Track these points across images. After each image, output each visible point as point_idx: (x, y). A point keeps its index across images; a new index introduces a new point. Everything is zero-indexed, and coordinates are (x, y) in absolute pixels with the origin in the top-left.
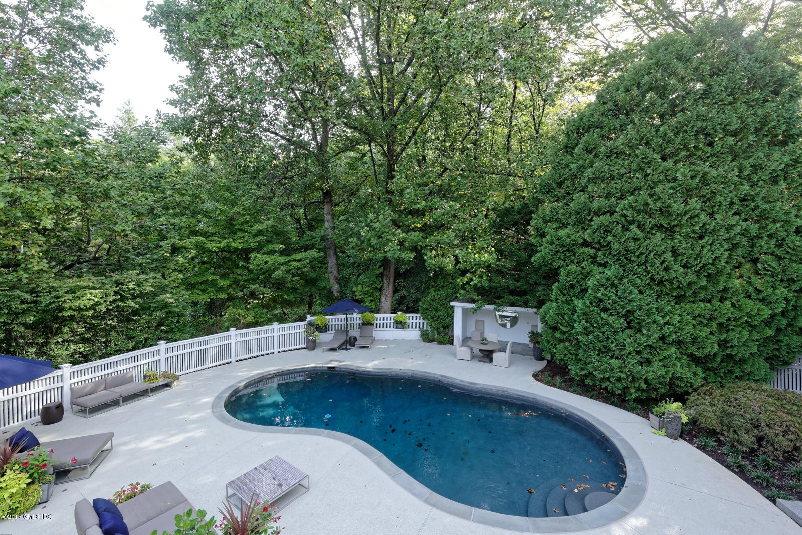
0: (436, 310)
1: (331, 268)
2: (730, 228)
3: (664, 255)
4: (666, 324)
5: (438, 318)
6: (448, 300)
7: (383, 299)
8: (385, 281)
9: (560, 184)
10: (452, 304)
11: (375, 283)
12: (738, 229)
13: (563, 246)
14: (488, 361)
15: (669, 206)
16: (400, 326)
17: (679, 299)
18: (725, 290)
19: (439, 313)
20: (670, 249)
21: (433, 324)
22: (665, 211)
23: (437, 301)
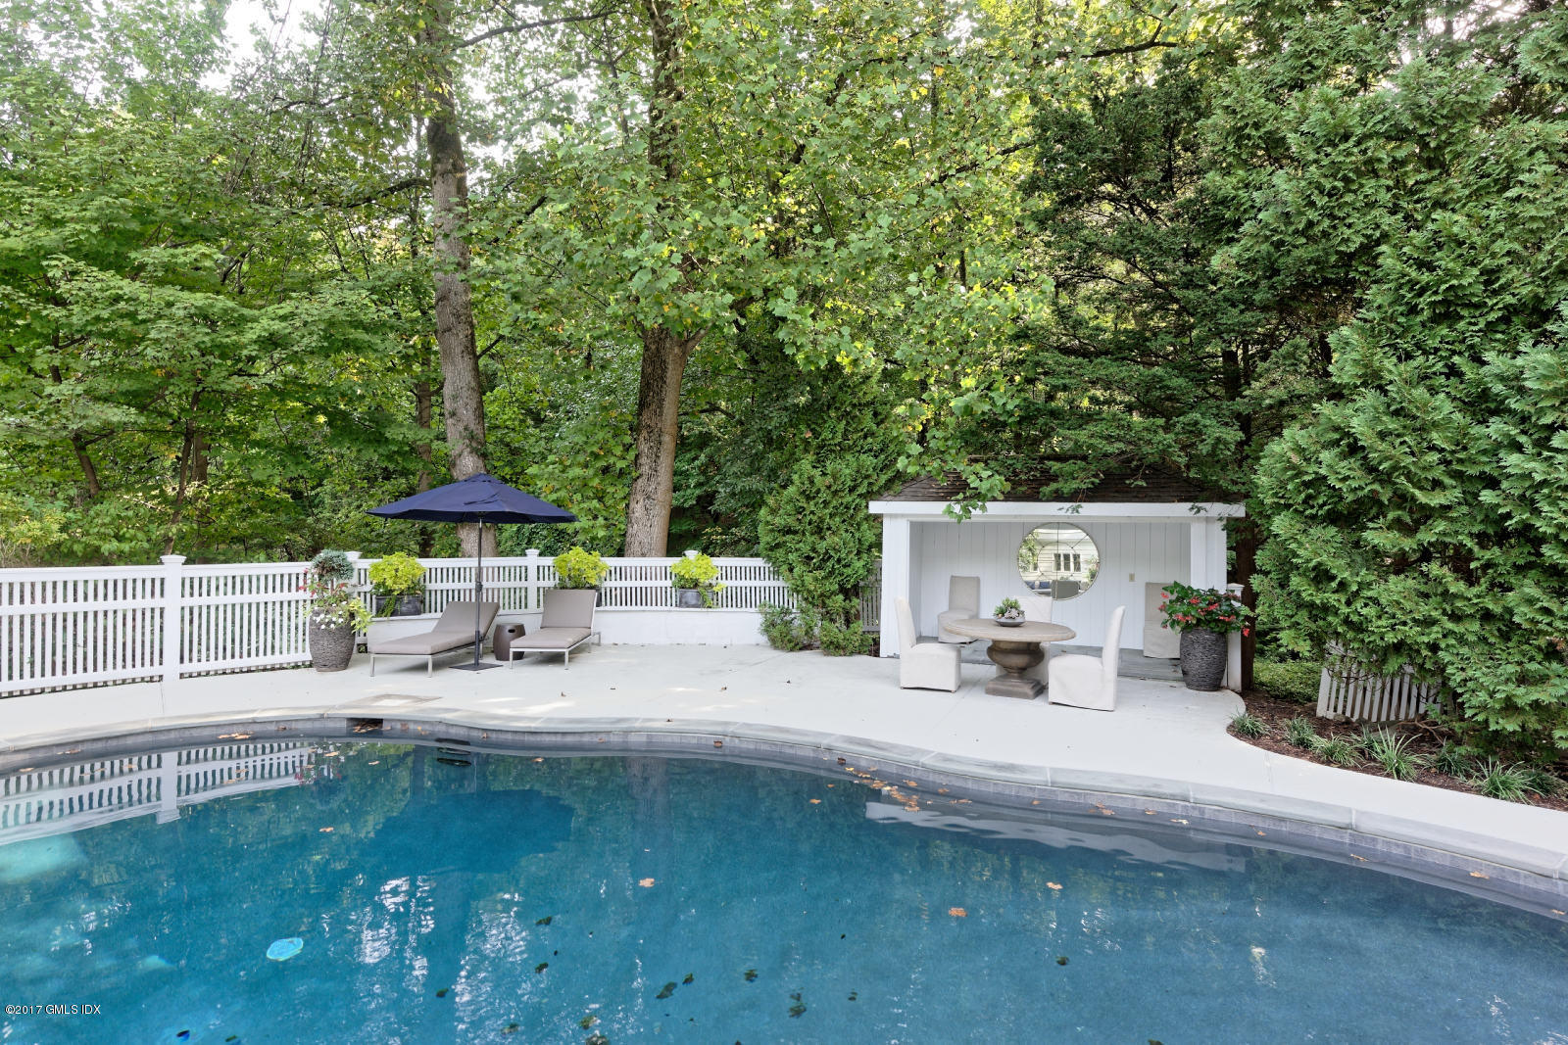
0: (819, 531)
1: (455, 398)
5: (827, 557)
6: (862, 490)
7: (638, 509)
8: (644, 447)
10: (875, 507)
11: (609, 452)
14: (1027, 689)
16: (691, 595)
19: (831, 540)
21: (808, 579)
23: (824, 496)
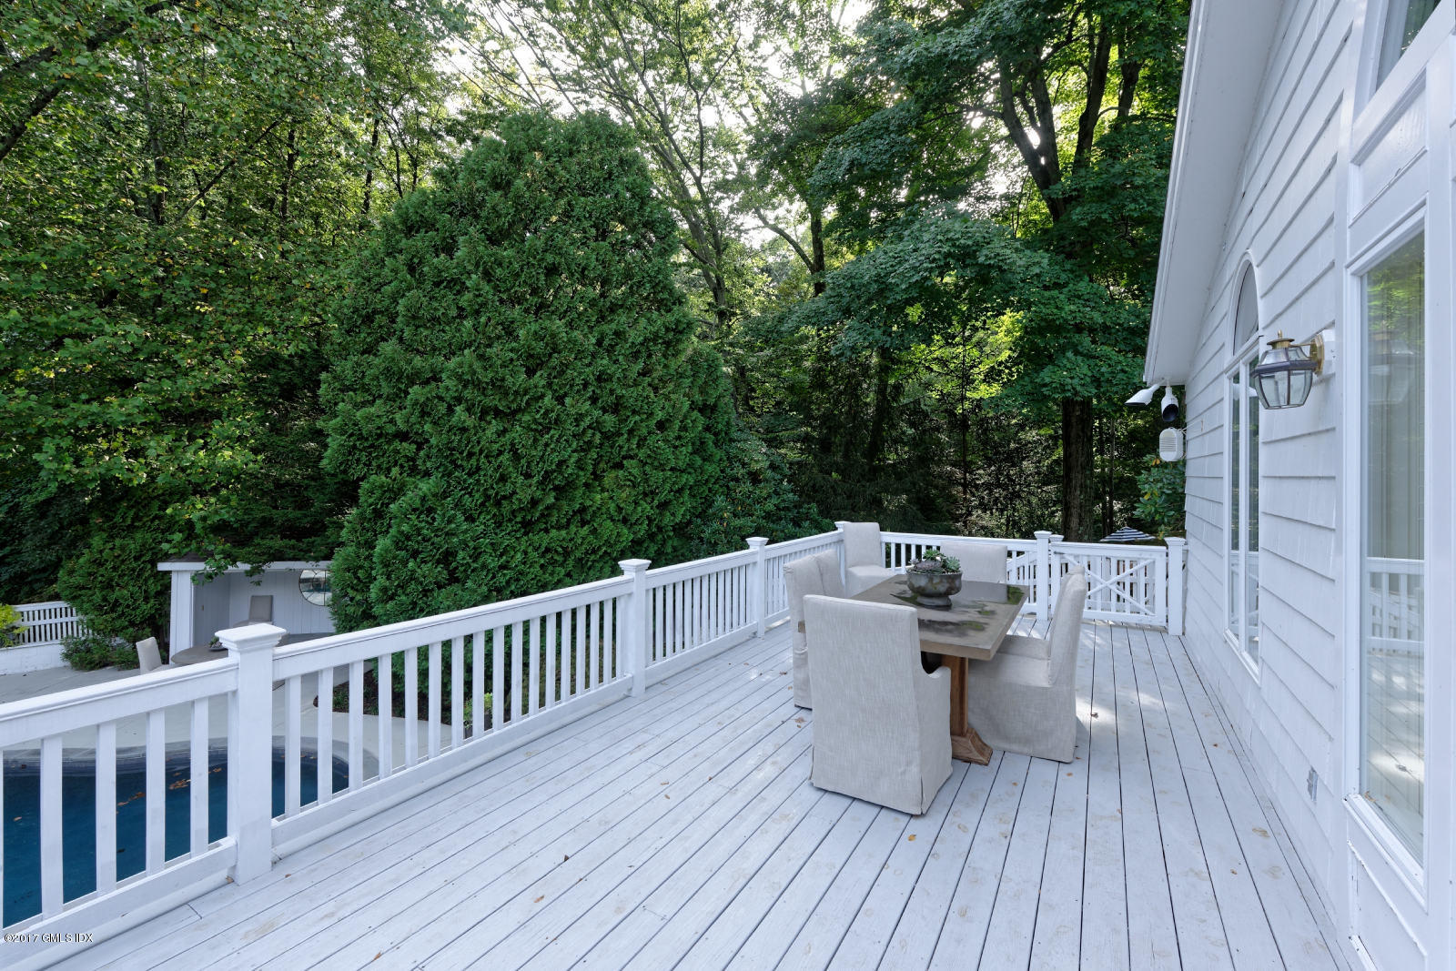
0: (109, 587)
2: (579, 418)
3: (501, 458)
4: (502, 567)
5: (117, 604)
6: (150, 558)
9: (369, 319)
10: (163, 567)
12: (587, 421)
13: (361, 437)
15: (503, 380)
17: (527, 526)
18: (583, 510)
19: (120, 592)
20: (508, 447)
22: (498, 385)
